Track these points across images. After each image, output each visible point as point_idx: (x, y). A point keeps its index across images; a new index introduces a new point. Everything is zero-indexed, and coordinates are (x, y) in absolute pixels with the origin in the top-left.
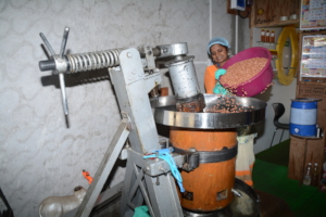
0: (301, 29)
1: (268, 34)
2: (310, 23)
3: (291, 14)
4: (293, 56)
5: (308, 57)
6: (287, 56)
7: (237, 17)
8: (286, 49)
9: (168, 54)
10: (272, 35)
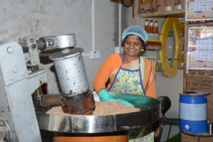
0: (186, 20)
1: (151, 24)
2: (195, 14)
3: (176, 4)
4: (177, 47)
5: (194, 49)
6: (170, 47)
7: (120, 5)
8: (170, 39)
9: (54, 47)
10: (156, 25)
